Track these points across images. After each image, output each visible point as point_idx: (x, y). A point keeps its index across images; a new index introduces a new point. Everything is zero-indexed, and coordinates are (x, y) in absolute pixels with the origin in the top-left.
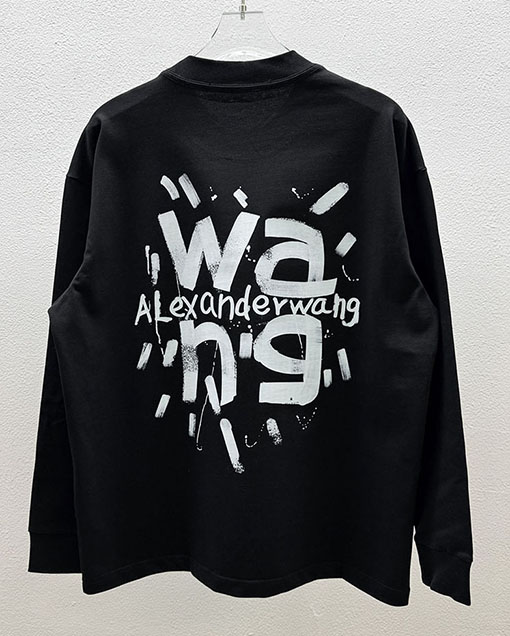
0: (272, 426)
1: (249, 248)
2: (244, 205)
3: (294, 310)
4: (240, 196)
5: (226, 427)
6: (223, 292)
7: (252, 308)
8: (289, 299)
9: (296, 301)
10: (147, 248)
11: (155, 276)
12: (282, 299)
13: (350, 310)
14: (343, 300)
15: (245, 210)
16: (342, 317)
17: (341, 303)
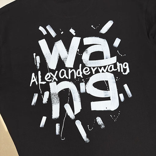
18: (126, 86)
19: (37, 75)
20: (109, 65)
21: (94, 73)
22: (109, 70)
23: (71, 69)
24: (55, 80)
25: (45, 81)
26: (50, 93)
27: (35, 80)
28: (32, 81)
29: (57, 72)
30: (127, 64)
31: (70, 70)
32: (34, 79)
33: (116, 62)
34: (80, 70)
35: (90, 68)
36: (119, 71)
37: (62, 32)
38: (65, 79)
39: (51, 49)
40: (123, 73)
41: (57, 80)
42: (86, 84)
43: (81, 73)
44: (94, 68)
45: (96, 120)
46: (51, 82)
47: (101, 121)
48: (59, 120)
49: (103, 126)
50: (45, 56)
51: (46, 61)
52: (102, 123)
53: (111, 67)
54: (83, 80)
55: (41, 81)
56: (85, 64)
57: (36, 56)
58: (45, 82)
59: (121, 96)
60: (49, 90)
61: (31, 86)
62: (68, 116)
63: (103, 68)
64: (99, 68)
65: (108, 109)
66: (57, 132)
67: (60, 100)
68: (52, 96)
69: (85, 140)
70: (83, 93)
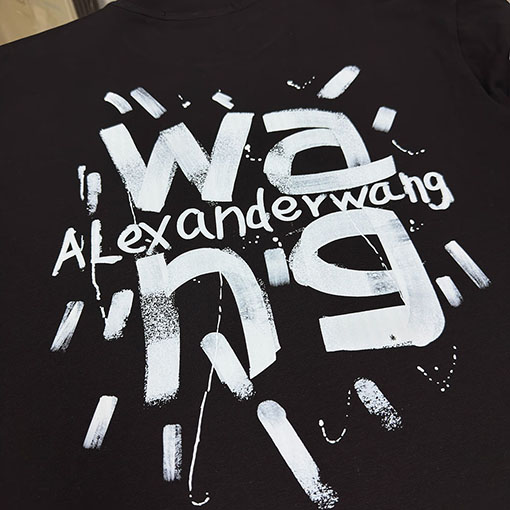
0: (369, 393)
1: (248, 148)
2: (230, 106)
3: (342, 205)
4: (222, 99)
5: (273, 419)
6: (220, 204)
7: (272, 216)
8: (328, 193)
9: (339, 194)
10: (82, 169)
11: (93, 200)
12: (317, 195)
13: (434, 188)
14: (416, 179)
15: (232, 111)
16: (426, 199)
17: (413, 182)
18: (454, 248)
19: (84, 235)
20: (370, 186)
21: (316, 213)
22: (373, 200)
23: (224, 206)
24: (159, 249)
25: (118, 252)
26: (137, 295)
27: (77, 252)
28: (64, 256)
29: (167, 218)
30: (440, 178)
31: (218, 209)
32: (70, 249)
33: (397, 174)
34: (260, 206)
35: (298, 198)
36: (414, 199)
37: (188, 104)
38: (200, 242)
39: (145, 149)
40: (433, 207)
41: (166, 245)
42: (288, 253)
43: (264, 217)
44: (313, 197)
45: (355, 392)
46: (143, 255)
47: (380, 394)
48: (176, 409)
49: (393, 421)
50: (122, 172)
51: (124, 185)
52: (386, 403)
53: (381, 189)
54: (275, 239)
55: (101, 255)
56: (276, 189)
57: (86, 173)
58: (120, 258)
59: (446, 284)
60: (134, 285)
61: (55, 273)
62: (221, 388)
63: (348, 196)
64: (332, 196)
65: (400, 342)
66: (170, 467)
67: (180, 320)
68: (147, 308)
69: (313, 497)
70: (282, 287)
